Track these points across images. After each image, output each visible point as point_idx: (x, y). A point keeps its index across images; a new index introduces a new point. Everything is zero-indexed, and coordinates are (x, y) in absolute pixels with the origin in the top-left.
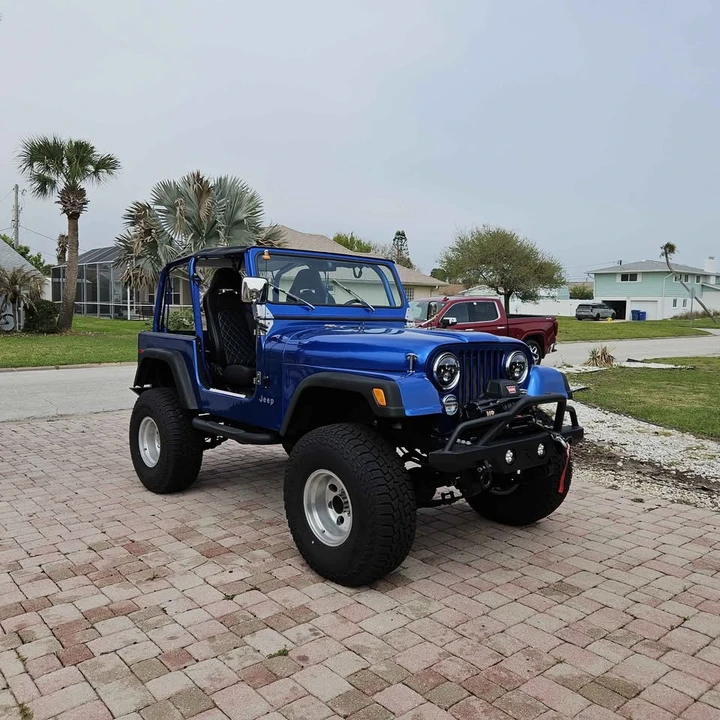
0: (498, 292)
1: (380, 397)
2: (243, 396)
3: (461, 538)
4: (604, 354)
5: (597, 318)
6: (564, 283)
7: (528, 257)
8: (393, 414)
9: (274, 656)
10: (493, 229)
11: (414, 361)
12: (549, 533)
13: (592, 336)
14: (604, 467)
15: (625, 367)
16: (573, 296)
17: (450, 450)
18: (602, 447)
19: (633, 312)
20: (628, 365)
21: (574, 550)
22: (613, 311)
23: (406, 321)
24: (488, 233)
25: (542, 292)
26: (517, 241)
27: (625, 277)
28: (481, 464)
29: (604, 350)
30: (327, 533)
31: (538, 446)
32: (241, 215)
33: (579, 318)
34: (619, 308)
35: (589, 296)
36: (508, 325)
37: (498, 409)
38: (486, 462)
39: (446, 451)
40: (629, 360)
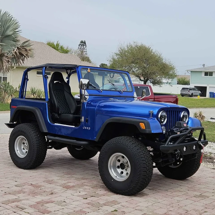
0: (140, 80)
1: (142, 126)
2: (74, 127)
3: (160, 183)
4: (200, 115)
5: (192, 95)
6: (176, 76)
7: (157, 61)
8: (147, 132)
9: (113, 211)
10: (139, 44)
11: (152, 114)
12: (192, 182)
13: (191, 105)
14: (209, 162)
15: (210, 122)
16: (179, 83)
17: (167, 145)
18: (207, 155)
19: (210, 93)
20: (211, 120)
21: (203, 186)
22: (200, 92)
23: (134, 97)
24: (136, 46)
25: (164, 80)
26: (152, 52)
27: (206, 74)
28: (176, 150)
29: (201, 113)
30: (117, 177)
31: (194, 146)
32: (9, 32)
33: (183, 95)
34: (203, 90)
35: (187, 83)
36: (154, 99)
37: (181, 132)
38: (178, 150)
39: (166, 146)
40: (212, 118)
